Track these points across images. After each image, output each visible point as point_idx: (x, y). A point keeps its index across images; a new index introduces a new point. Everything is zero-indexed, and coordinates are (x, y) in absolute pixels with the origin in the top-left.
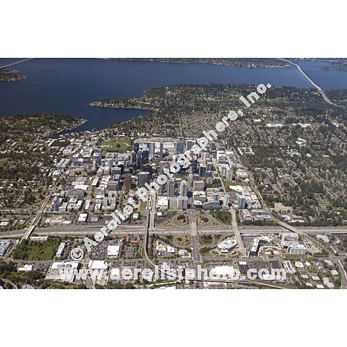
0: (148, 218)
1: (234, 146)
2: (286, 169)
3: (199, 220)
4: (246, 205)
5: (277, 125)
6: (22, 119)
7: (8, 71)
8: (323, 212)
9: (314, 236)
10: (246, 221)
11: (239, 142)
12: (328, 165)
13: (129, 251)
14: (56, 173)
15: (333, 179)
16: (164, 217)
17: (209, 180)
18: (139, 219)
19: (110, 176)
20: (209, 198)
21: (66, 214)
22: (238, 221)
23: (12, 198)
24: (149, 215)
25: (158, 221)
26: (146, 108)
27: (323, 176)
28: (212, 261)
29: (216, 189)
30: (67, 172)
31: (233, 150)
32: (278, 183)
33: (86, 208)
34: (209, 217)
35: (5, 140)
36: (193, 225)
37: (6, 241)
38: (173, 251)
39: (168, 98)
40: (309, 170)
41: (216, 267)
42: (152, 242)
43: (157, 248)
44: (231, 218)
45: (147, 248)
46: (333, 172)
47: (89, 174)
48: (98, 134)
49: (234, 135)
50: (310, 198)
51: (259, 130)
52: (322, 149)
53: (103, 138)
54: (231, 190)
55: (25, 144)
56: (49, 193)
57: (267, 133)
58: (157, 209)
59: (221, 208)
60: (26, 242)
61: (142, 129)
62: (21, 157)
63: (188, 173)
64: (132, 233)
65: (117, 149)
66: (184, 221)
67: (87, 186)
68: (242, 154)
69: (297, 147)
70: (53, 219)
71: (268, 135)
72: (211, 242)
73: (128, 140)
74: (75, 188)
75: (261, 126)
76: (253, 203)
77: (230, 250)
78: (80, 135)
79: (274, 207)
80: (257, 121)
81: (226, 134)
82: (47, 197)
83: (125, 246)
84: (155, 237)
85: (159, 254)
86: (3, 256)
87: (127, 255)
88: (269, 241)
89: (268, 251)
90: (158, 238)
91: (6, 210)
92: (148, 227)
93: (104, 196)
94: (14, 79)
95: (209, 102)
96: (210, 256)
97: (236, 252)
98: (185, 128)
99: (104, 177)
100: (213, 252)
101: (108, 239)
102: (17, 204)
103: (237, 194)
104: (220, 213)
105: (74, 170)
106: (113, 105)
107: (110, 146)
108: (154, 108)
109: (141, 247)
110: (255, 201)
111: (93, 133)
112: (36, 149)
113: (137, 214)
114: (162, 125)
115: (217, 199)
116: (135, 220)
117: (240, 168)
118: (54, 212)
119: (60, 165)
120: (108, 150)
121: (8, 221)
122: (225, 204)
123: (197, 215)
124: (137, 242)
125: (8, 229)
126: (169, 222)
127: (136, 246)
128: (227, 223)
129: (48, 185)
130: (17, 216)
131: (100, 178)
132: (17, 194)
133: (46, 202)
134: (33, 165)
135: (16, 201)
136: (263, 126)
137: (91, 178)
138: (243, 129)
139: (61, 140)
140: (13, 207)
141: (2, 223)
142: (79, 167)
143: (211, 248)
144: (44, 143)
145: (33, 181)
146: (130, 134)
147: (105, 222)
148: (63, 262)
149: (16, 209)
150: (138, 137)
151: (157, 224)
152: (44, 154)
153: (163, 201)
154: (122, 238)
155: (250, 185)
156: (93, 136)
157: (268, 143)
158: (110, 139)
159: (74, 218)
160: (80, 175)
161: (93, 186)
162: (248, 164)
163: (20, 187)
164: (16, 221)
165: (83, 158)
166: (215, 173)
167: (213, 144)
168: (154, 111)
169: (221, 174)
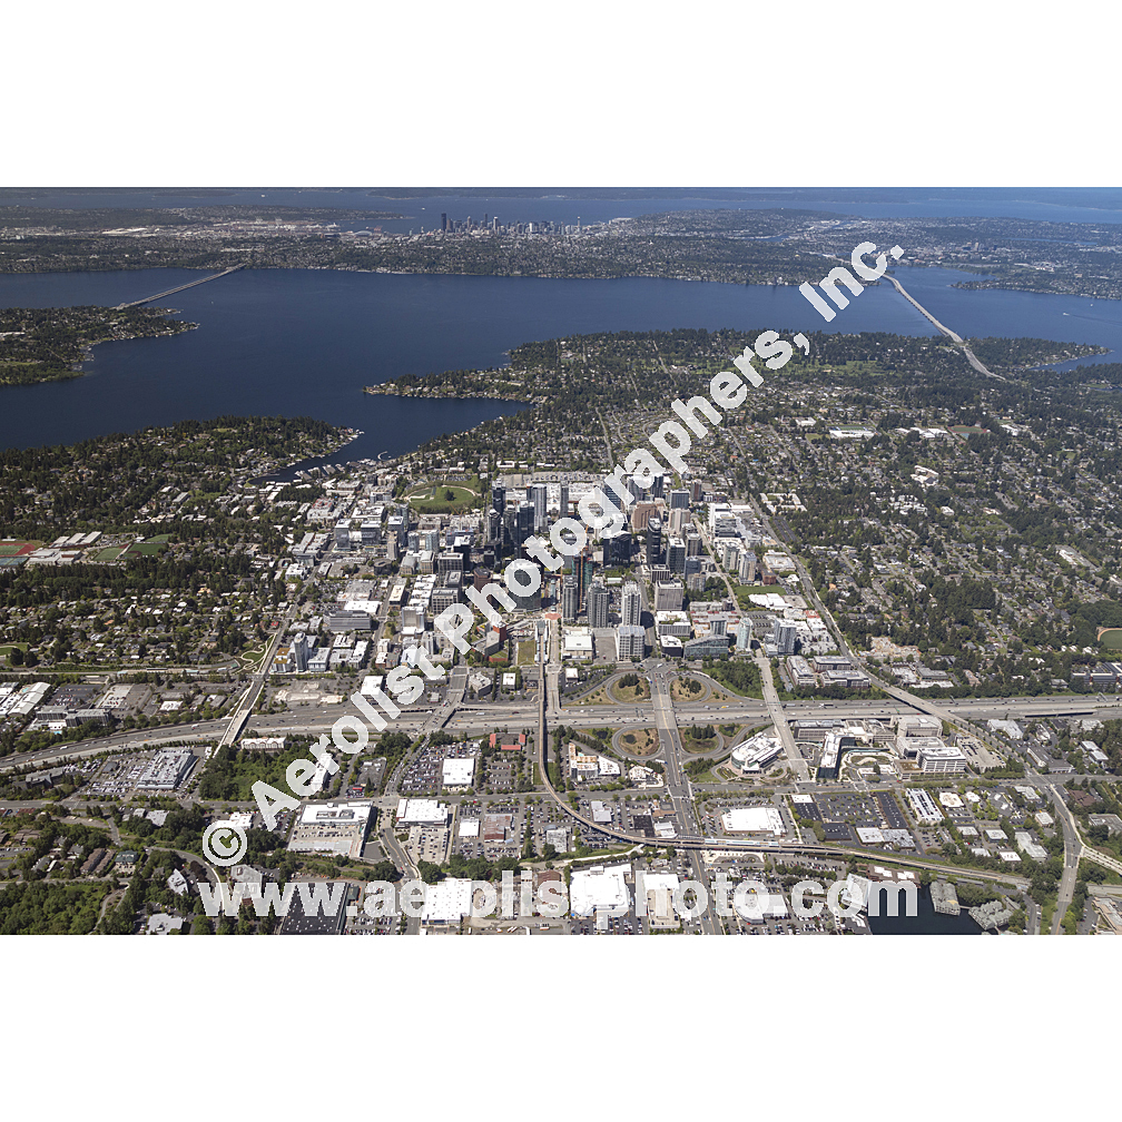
0: (541, 684)
1: (750, 491)
2: (893, 548)
3: (677, 687)
4: (798, 646)
5: (859, 434)
6: (197, 433)
7: (153, 312)
8: (1000, 660)
9: (981, 724)
10: (800, 687)
11: (764, 480)
12: (1001, 536)
13: (500, 775)
14: (294, 570)
15: (1016, 572)
16: (586, 680)
17: (695, 582)
18: (518, 686)
19: (433, 577)
20: (698, 630)
21: (327, 677)
22: (780, 689)
23: (186, 638)
24: (545, 676)
25: (568, 691)
26: (512, 396)
27: (989, 564)
28: (720, 795)
29: (715, 604)
30: (323, 569)
31: (748, 501)
32: (875, 585)
33: (379, 660)
34: (703, 677)
35: (158, 488)
36: (662, 701)
37: (179, 751)
38: (616, 769)
39: (567, 369)
40: (950, 547)
41: (734, 812)
42: (559, 747)
43: (573, 764)
44: (759, 680)
45: (546, 764)
46: (1015, 553)
47: (379, 572)
48: (394, 467)
49: (747, 461)
50: (963, 623)
51: (812, 449)
52: (979, 494)
53: (409, 477)
54: (754, 605)
55: (208, 497)
56: (280, 624)
57: (835, 456)
58: (565, 661)
59: (732, 654)
60: (231, 753)
61: (508, 450)
62: (201, 531)
63: (638, 564)
64: (501, 725)
65: (448, 504)
66: (639, 691)
67: (376, 603)
68: (773, 510)
69: (915, 490)
70: (294, 691)
71: (838, 459)
72: (712, 745)
73: (474, 481)
74: (348, 607)
75: (817, 436)
76: (815, 640)
77: (765, 764)
78: (348, 469)
79: (869, 649)
80: (804, 423)
81: (726, 460)
82: (276, 634)
83: (488, 759)
84: (565, 735)
85: (580, 778)
86: (175, 790)
87: (495, 783)
88: (865, 740)
89: (865, 765)
90: (574, 736)
91: (174, 671)
92: (545, 709)
93: (422, 629)
94: (170, 332)
95: (675, 376)
96: (714, 781)
97: (780, 771)
98: (618, 447)
99: (419, 578)
100: (720, 771)
101: (441, 740)
102: (201, 653)
103: (770, 617)
104: (731, 667)
105: (340, 561)
106: (426, 390)
107: (427, 497)
108: (534, 396)
109: (530, 762)
110: (820, 633)
111: (380, 464)
112: (236, 509)
113: (514, 675)
114: (557, 438)
115: (719, 631)
116: (508, 690)
117: (772, 547)
118: (296, 672)
119: (302, 549)
120: (422, 508)
121: (181, 699)
122: (741, 645)
123: (670, 674)
124: (517, 747)
125: (180, 719)
126: (598, 694)
127: (516, 759)
128: (749, 692)
129: (276, 601)
130: (202, 685)
131: (409, 581)
132: (199, 628)
133: (275, 649)
134: (233, 552)
135: (196, 646)
136: (821, 437)
137: (385, 583)
138: (770, 446)
139: (299, 484)
140: (190, 663)
141: (166, 703)
142: (351, 555)
143: (716, 760)
144: (258, 492)
145: (236, 594)
146: (477, 464)
147: (430, 696)
148: (331, 805)
149: (199, 666)
150: (499, 472)
151: (568, 700)
152: (259, 521)
153: (578, 639)
154: (479, 738)
155: (802, 593)
156: (381, 472)
157: (839, 481)
158: (425, 478)
159: (348, 687)
160: (355, 575)
161: (392, 603)
162: (793, 537)
163: (205, 609)
164: (200, 698)
165: (363, 529)
166: (710, 561)
167: (697, 487)
168: (534, 403)
169: (724, 563)
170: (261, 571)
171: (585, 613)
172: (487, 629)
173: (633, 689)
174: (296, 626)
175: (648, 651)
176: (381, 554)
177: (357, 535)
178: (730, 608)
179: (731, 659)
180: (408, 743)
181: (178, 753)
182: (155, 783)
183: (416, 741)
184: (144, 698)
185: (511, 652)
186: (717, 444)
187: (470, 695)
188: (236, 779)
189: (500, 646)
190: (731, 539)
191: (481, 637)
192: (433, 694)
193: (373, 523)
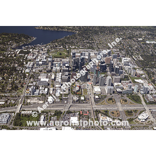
0: (90, 99)
1: (130, 55)
3: (122, 101)
4: (148, 92)
5: (153, 42)
10: (150, 102)
11: (133, 52)
14: (27, 71)
16: (100, 99)
18: (85, 100)
19: (61, 73)
20: (125, 87)
21: (39, 97)
22: (146, 102)
23: (4, 86)
24: (91, 97)
25: (96, 101)
26: (70, 31)
28: (136, 127)
29: (127, 81)
30: (34, 70)
31: (129, 57)
33: (51, 93)
34: (127, 98)
37: (7, 114)
38: (111, 120)
43: (101, 119)
44: (140, 99)
47: (47, 72)
48: (46, 46)
49: (128, 48)
51: (142, 45)
53: (50, 49)
54: (136, 82)
55: (2, 52)
56: (26, 84)
57: (148, 47)
58: (95, 94)
59: (133, 93)
60: (19, 114)
61: (72, 43)
63: (107, 72)
64: (82, 109)
65: (60, 56)
66: (113, 102)
67: (48, 79)
68: (136, 60)
70: (32, 100)
71: (149, 48)
72: (132, 115)
73: (65, 51)
74: (42, 80)
75: (143, 43)
76: (151, 90)
77: (146, 120)
78: (35, 47)
80: (140, 39)
81: (123, 48)
82: (25, 86)
83: (81, 117)
84: (98, 112)
86: (7, 124)
90: (100, 112)
91: (2, 94)
92: (92, 105)
96: (134, 123)
97: (149, 121)
98: (98, 44)
99: (57, 73)
100: (135, 121)
101: (69, 112)
102: (8, 90)
103: (140, 85)
104: (133, 96)
105: (37, 69)
106: (50, 28)
107: (55, 54)
108: (75, 31)
109: (91, 118)
110: (153, 89)
111: (42, 46)
112: (10, 55)
113: (83, 97)
114: (83, 41)
115: (130, 88)
116: (82, 101)
117: (137, 68)
118: (31, 95)
119: (28, 65)
120: (55, 57)
121: (4, 101)
122: (135, 91)
123: (119, 98)
124: (87, 114)
125: (5, 106)
126: (103, 102)
127: (87, 117)
128: (138, 103)
129: (24, 78)
130: (9, 98)
131: (55, 74)
132: (6, 84)
133: (25, 89)
134: (12, 66)
135: (6, 89)
136: (144, 43)
137: (49, 74)
138: (132, 44)
139: (24, 50)
140: (5, 92)
141: (1, 102)
142: (39, 67)
143: (134, 118)
144: (14, 51)
145: (14, 76)
146: (66, 47)
147: (64, 102)
148: (46, 128)
149: (7, 93)
150: (71, 49)
151: (97, 103)
152: (16, 58)
153: (97, 89)
154: (78, 112)
155: (146, 79)
156: (43, 48)
157: (150, 53)
158: (54, 49)
159: (44, 99)
160: (42, 72)
161: (52, 79)
162: (141, 66)
163: (7, 79)
164: (9, 101)
165: (42, 61)
166: (124, 71)
167: (118, 54)
168: (76, 33)
169: (127, 72)
170: (19, 71)
171: (98, 82)
172: (76, 86)
173: (111, 101)
174: (30, 84)
175: (114, 92)
176: (47, 67)
177: (41, 63)
178: (130, 82)
179: (133, 94)
180: (61, 113)
181: (6, 115)
182: (2, 122)
183: (63, 113)
185: (82, 92)
186: (121, 44)
187: (74, 102)
188: (21, 121)
189: (79, 90)
190: (128, 66)
191: (74, 88)
192: (65, 101)
193: (45, 60)
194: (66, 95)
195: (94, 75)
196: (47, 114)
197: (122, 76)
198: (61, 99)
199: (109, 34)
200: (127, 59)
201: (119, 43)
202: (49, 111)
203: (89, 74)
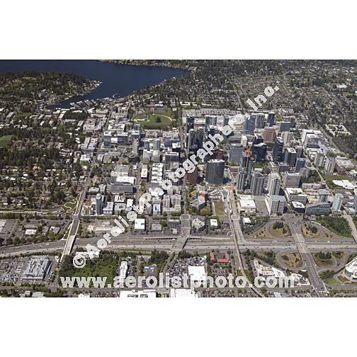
0: (231, 225)
1: (319, 123)
3: (305, 230)
6: (14, 79)
11: (325, 117)
13: (220, 276)
14: (84, 158)
16: (255, 225)
18: (219, 227)
19: (161, 165)
20: (311, 199)
21: (114, 219)
23: (33, 194)
24: (232, 221)
25: (246, 230)
26: (179, 66)
28: (342, 291)
29: (315, 184)
30: (100, 158)
31: (318, 129)
34: (318, 225)
37: (42, 258)
38: (282, 275)
43: (259, 271)
44: (348, 227)
47: (131, 160)
48: (124, 102)
49: (314, 106)
51: (347, 100)
53: (134, 108)
54: (337, 186)
55: (26, 115)
56: (82, 188)
58: (242, 214)
59: (330, 213)
61: (184, 96)
62: (28, 135)
63: (268, 161)
64: (215, 248)
65: (158, 124)
66: (285, 231)
67: (133, 178)
68: (334, 134)
70: (97, 225)
72: (331, 263)
73: (169, 112)
74: (119, 179)
75: (349, 94)
80: (340, 87)
81: (302, 106)
82: (81, 194)
83: (212, 267)
84: (250, 255)
86: (43, 280)
90: (255, 255)
91: (29, 212)
92: (237, 240)
96: (337, 283)
98: (243, 96)
99: (154, 165)
100: (338, 277)
101: (184, 256)
102: (42, 203)
103: (347, 193)
104: (331, 220)
105: (106, 154)
107: (146, 120)
108: (190, 66)
109: (234, 269)
111: (116, 101)
112: (43, 122)
113: (216, 220)
114: (209, 90)
115: (324, 200)
116: (214, 228)
117: (338, 154)
118: (96, 215)
119: (86, 146)
120: (145, 126)
121: (36, 229)
122: (335, 207)
123: (299, 222)
124: (225, 261)
125: (37, 240)
126: (263, 232)
127: (227, 267)
128: (344, 234)
129: (78, 175)
130: (46, 221)
131: (148, 166)
132: (38, 189)
133: (82, 202)
134: (48, 147)
135: (38, 199)
136: (352, 94)
137: (135, 167)
138: (324, 98)
139: (74, 110)
140: (36, 208)
141: (27, 230)
142: (112, 151)
143: (335, 271)
144: (52, 114)
145: (54, 170)
146: (170, 103)
147: (172, 230)
148: (134, 291)
149: (42, 210)
150: (182, 108)
151: (247, 235)
152: (57, 130)
153: (247, 202)
154: (204, 254)
156: (118, 105)
158: (142, 109)
160: (117, 162)
161: (142, 178)
162: (347, 149)
163: (39, 178)
164: (46, 228)
165: (118, 137)
166: (308, 161)
167: (293, 120)
168: (190, 70)
169: (315, 162)
170: (66, 158)
171: (248, 187)
172: (198, 194)
173: (281, 230)
174: (92, 190)
175: (286, 210)
176: (129, 150)
177: (115, 140)
178: (323, 187)
179: (330, 215)
180: (167, 257)
182: (32, 276)
183: (171, 256)
184: (14, 227)
185: (211, 208)
186: (297, 96)
187: (194, 231)
189: (205, 205)
190: (316, 150)
191: (194, 199)
192: (174, 229)
193: (124, 134)
194: (175, 215)
195: (240, 170)
196: (133, 260)
197: (304, 173)
198: (165, 225)
199: (269, 74)
200: (315, 132)
201: (293, 96)
202: (138, 252)
203: (227, 167)
